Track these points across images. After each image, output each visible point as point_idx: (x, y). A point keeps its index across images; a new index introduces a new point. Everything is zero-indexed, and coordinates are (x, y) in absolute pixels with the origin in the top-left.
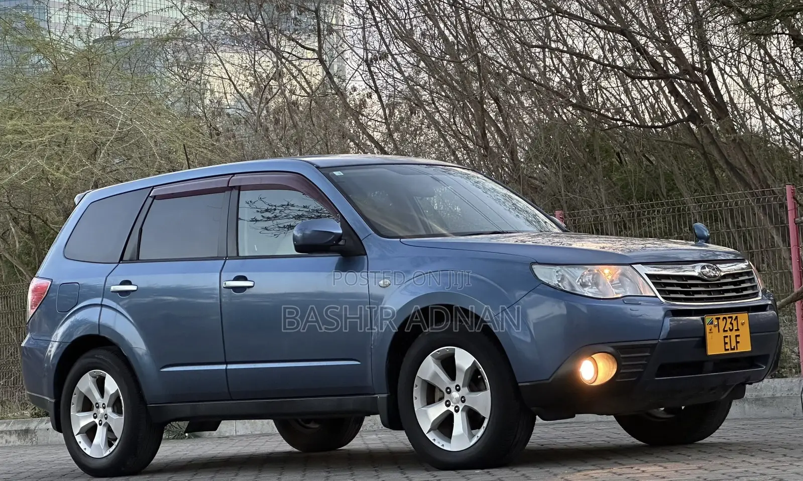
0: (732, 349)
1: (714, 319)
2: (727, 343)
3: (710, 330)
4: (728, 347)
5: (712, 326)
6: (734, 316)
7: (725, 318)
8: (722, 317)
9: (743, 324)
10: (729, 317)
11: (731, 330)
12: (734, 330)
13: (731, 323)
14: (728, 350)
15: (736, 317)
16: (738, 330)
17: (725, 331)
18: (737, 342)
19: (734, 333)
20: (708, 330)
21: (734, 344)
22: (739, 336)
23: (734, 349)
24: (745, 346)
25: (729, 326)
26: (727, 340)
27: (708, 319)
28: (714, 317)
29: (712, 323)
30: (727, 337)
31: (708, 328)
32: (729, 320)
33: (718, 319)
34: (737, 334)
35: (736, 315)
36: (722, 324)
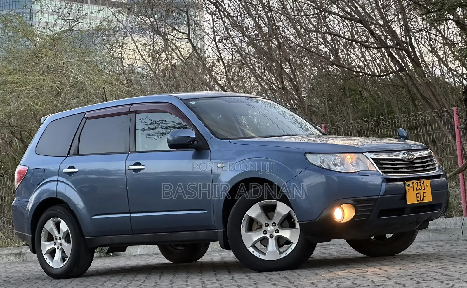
0: (421, 200)
1: (411, 183)
2: (418, 197)
3: (409, 190)
4: (419, 199)
5: (410, 187)
6: (422, 181)
7: (417, 183)
8: (415, 182)
9: (427, 186)
10: (419, 182)
11: (420, 189)
12: (422, 189)
13: (420, 186)
14: (419, 201)
15: (423, 182)
16: (424, 189)
17: (417, 190)
18: (424, 196)
19: (422, 191)
20: (407, 190)
21: (422, 198)
22: (425, 193)
23: (422, 200)
24: (429, 199)
25: (419, 187)
26: (418, 195)
27: (407, 183)
28: (411, 182)
29: (409, 186)
30: (418, 193)
31: (407, 188)
32: (419, 184)
33: (413, 183)
34: (424, 191)
35: (423, 181)
36: (415, 186)
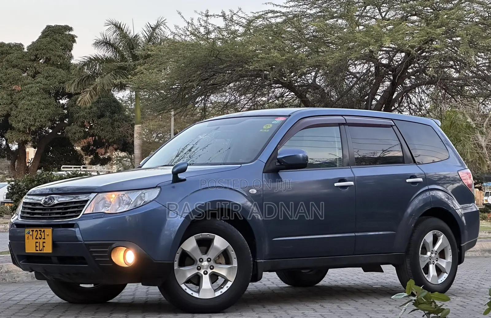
0: (40, 250)
2: (37, 246)
3: (28, 237)
4: (38, 249)
5: (29, 235)
6: (42, 230)
7: (36, 231)
8: (35, 230)
9: (48, 235)
10: (39, 230)
11: (40, 239)
12: (42, 239)
13: (40, 234)
14: (38, 250)
15: (44, 231)
16: (44, 239)
17: (36, 239)
18: (44, 247)
19: (42, 241)
20: (26, 238)
21: (41, 247)
22: (45, 242)
24: (48, 249)
25: (39, 236)
26: (38, 244)
27: (27, 230)
28: (31, 230)
29: (29, 233)
30: (37, 242)
31: (26, 236)
32: (39, 232)
33: (33, 231)
34: (44, 241)
35: (44, 229)
36: (35, 234)
